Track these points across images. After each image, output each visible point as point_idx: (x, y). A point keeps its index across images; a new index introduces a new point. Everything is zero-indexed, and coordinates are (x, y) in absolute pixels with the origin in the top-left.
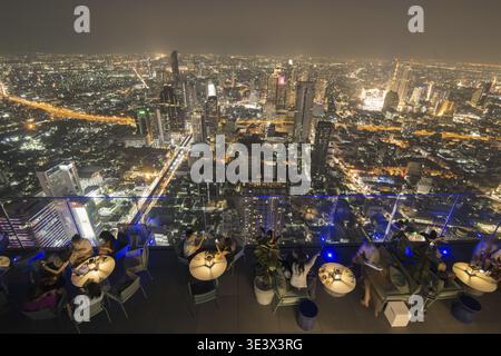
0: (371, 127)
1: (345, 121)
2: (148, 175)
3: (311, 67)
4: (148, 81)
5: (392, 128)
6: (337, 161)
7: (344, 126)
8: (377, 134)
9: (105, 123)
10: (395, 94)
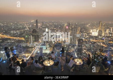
0: (95, 41)
1: (87, 39)
2: (27, 55)
3: (76, 23)
4: (29, 28)
5: (101, 41)
6: (85, 51)
7: (86, 40)
9: (15, 39)
10: (101, 31)
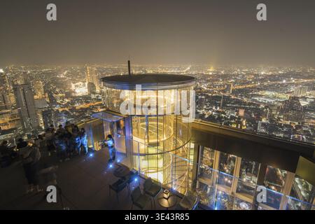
0: (84, 106)
1: (66, 106)
5: (97, 103)
8: (91, 109)
10: (92, 84)
